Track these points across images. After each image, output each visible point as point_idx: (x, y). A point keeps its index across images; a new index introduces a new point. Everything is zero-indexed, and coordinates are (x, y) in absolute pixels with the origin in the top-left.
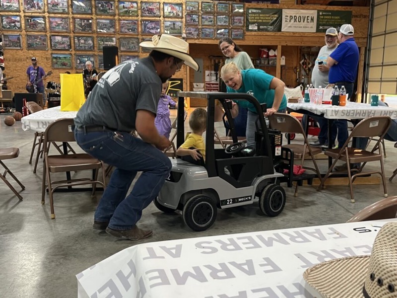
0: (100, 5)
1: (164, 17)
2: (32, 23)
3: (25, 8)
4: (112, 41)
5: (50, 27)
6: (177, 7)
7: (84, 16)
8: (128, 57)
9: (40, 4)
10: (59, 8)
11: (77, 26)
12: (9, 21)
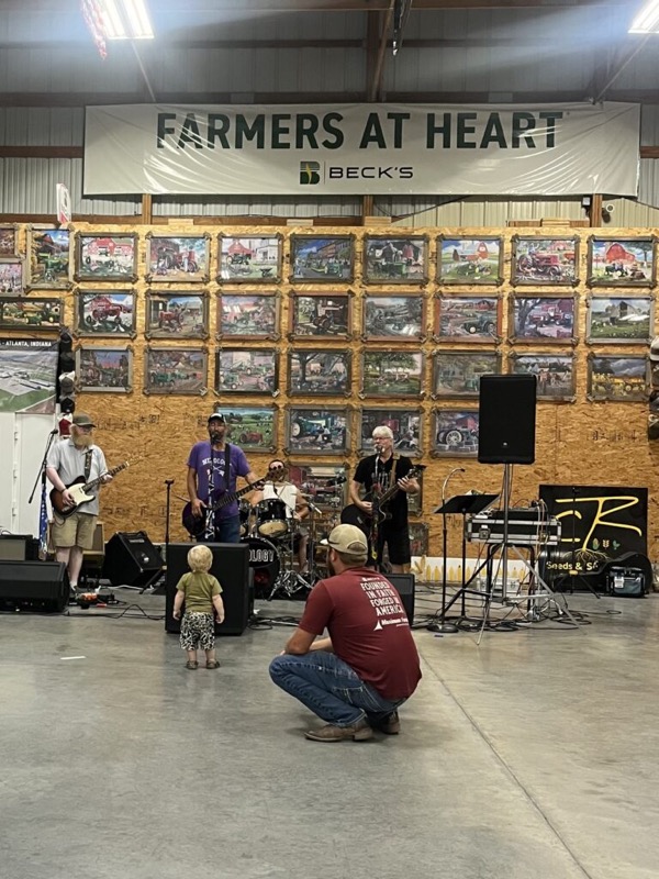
0: (379, 253)
1: (590, 285)
2: (168, 313)
3: (152, 270)
4: (412, 364)
5: (220, 325)
6: (637, 251)
7: (326, 288)
8: (459, 416)
9: (197, 257)
10: (252, 267)
11: (301, 319)
12: (101, 309)
